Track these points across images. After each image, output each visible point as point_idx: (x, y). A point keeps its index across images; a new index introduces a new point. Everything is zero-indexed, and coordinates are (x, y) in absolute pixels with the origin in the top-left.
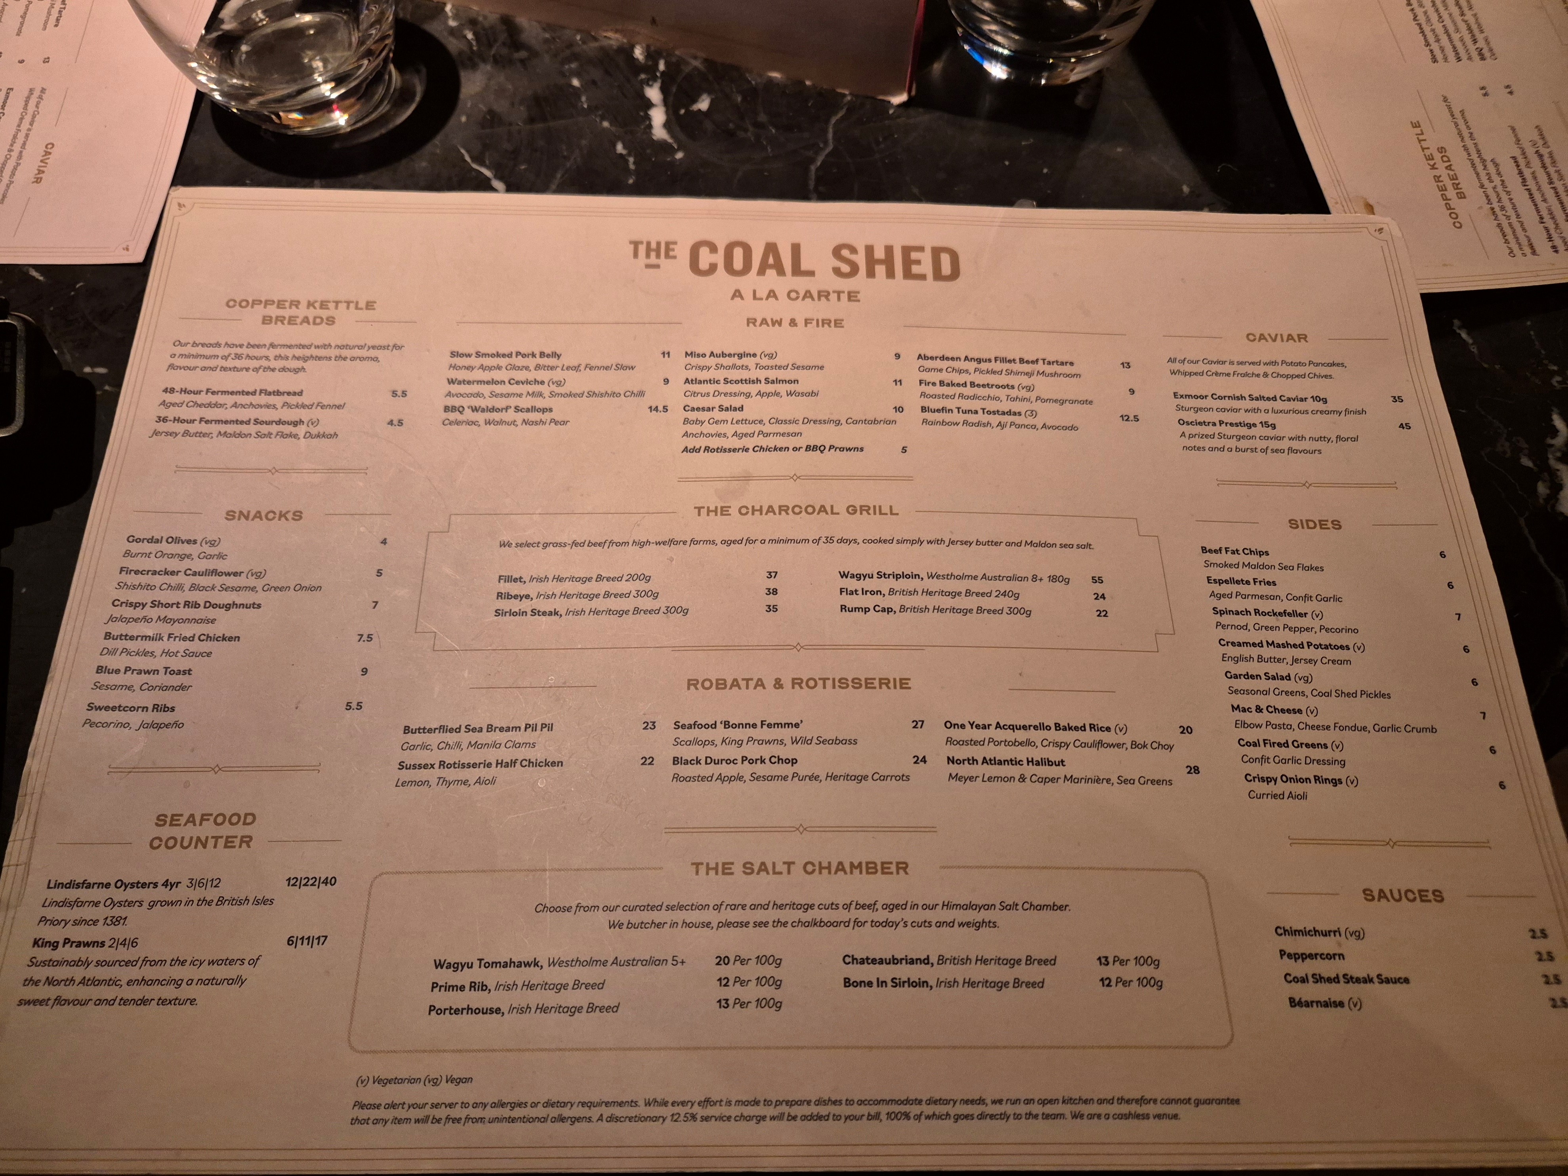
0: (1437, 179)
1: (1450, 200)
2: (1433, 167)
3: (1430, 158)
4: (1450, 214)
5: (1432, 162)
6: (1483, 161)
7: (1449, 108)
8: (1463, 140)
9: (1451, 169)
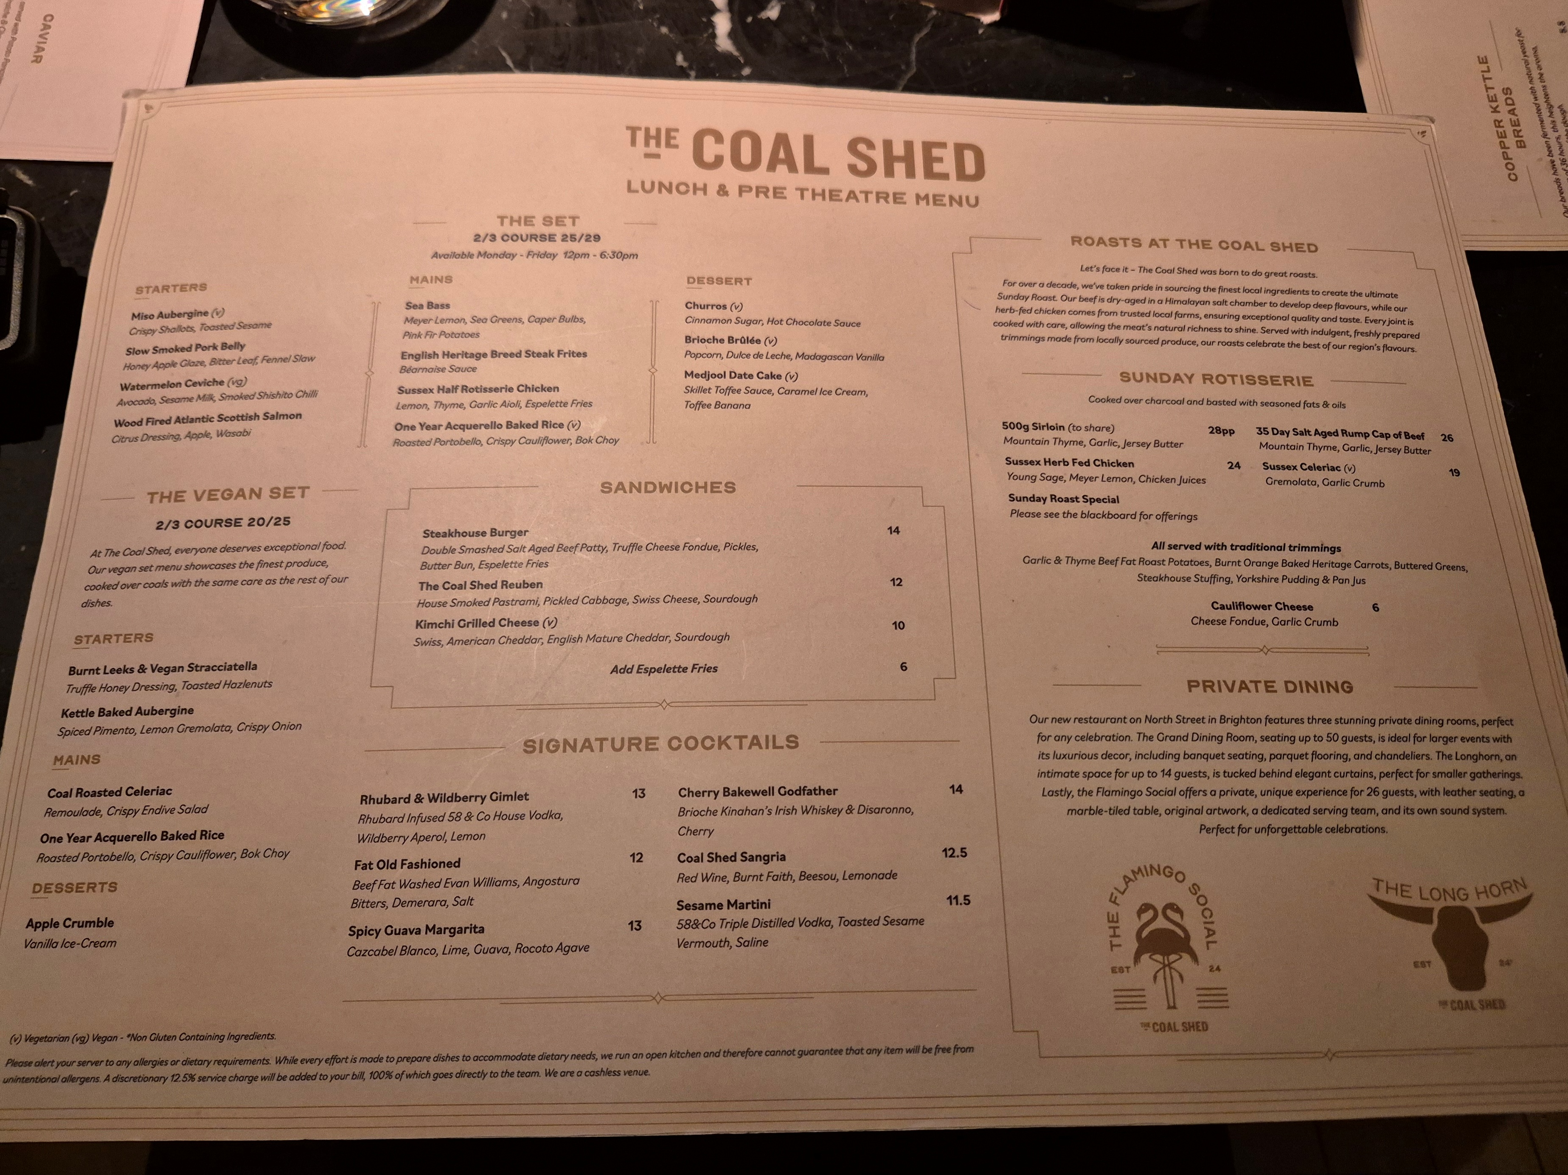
0: (1498, 123)
1: (1508, 148)
2: (1495, 110)
3: (1493, 99)
4: (1507, 164)
5: (1494, 105)
6: (1550, 107)
7: (1522, 43)
8: (1531, 81)
9: (1514, 114)
